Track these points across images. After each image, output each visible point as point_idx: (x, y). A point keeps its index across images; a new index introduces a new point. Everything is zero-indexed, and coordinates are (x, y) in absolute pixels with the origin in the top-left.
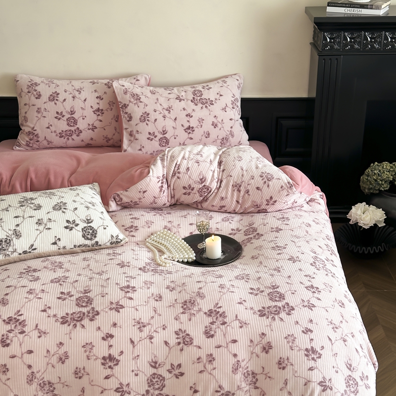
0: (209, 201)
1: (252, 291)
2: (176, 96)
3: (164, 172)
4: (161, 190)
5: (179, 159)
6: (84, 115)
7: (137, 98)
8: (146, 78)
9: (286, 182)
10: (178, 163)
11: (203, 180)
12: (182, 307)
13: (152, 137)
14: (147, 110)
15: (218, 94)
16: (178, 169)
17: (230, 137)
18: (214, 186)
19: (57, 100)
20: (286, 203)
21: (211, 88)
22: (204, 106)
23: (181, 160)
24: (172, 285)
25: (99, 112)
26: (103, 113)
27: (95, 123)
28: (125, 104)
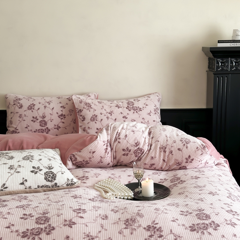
0: (142, 160)
1: (182, 213)
2: (116, 105)
3: (108, 138)
4: (106, 151)
5: (120, 129)
6: (52, 119)
7: (89, 106)
8: (95, 95)
9: (200, 144)
10: (119, 132)
11: (138, 144)
12: (125, 224)
14: (96, 113)
15: (144, 104)
16: (119, 136)
18: (146, 148)
19: (33, 109)
21: (140, 100)
22: (135, 111)
23: (121, 130)
24: (116, 209)
25: (62, 116)
26: (65, 117)
27: (59, 124)
28: (81, 110)
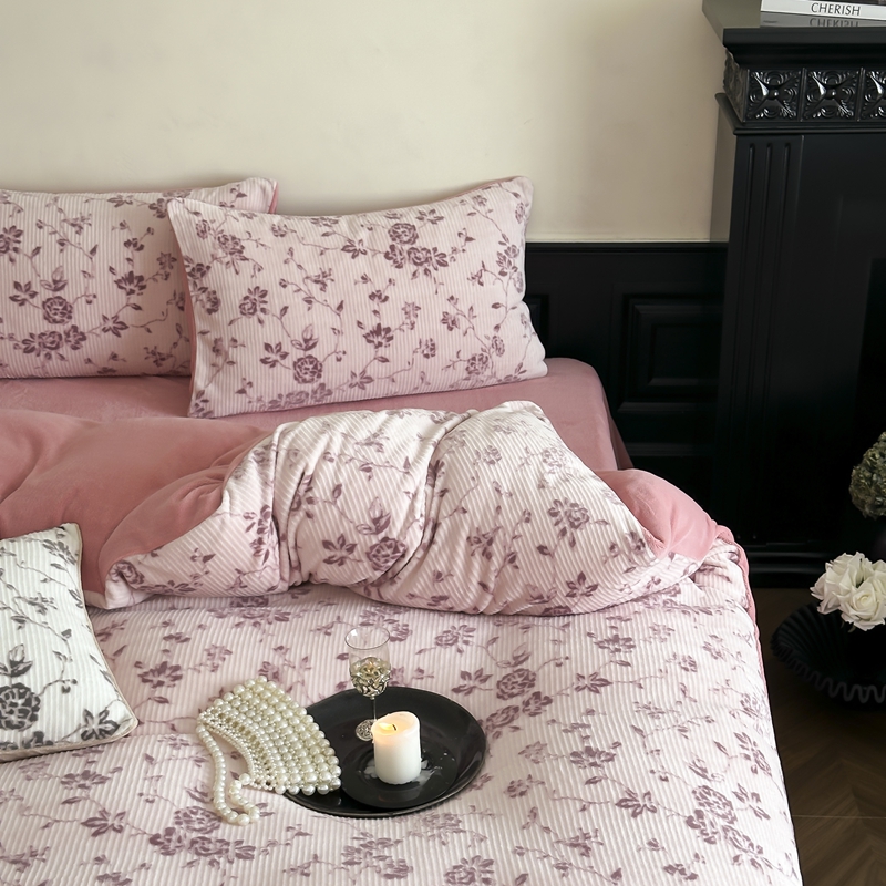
0: (399, 583)
2: (344, 243)
3: (265, 499)
4: (258, 551)
5: (313, 460)
6: (91, 292)
7: (233, 246)
8: (264, 191)
9: (626, 531)
10: (308, 473)
11: (383, 521)
13: (274, 357)
14: (263, 280)
15: (460, 234)
16: (309, 489)
17: (494, 355)
18: (415, 538)
19: (16, 250)
20: (627, 590)
21: (441, 218)
22: (421, 270)
23: (318, 465)
25: (132, 283)
26: (143, 287)
27: (120, 315)
28: (201, 265)
